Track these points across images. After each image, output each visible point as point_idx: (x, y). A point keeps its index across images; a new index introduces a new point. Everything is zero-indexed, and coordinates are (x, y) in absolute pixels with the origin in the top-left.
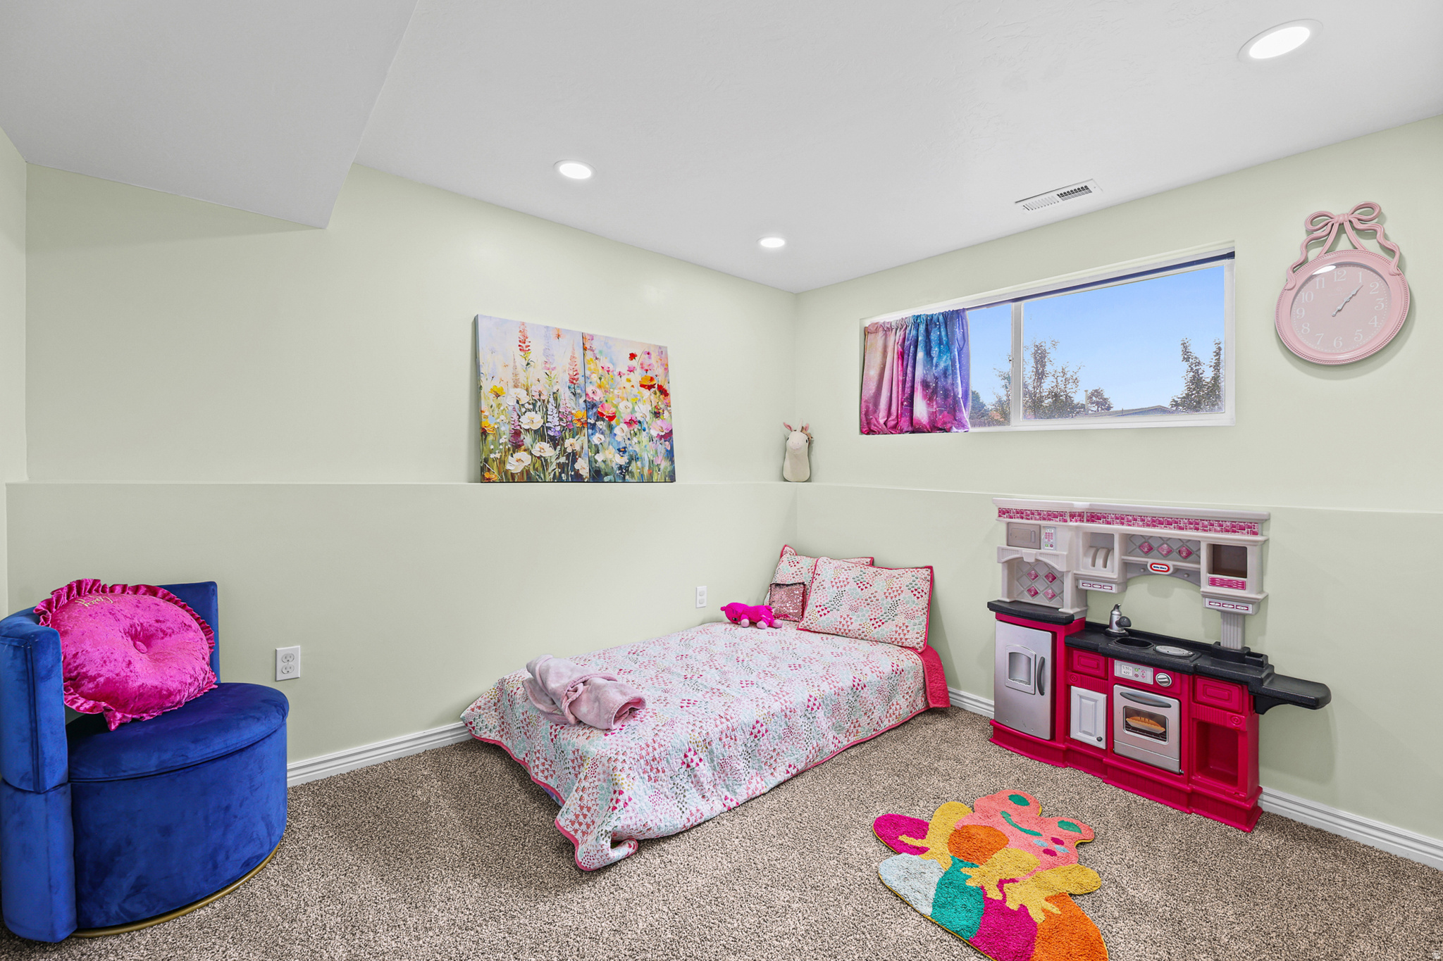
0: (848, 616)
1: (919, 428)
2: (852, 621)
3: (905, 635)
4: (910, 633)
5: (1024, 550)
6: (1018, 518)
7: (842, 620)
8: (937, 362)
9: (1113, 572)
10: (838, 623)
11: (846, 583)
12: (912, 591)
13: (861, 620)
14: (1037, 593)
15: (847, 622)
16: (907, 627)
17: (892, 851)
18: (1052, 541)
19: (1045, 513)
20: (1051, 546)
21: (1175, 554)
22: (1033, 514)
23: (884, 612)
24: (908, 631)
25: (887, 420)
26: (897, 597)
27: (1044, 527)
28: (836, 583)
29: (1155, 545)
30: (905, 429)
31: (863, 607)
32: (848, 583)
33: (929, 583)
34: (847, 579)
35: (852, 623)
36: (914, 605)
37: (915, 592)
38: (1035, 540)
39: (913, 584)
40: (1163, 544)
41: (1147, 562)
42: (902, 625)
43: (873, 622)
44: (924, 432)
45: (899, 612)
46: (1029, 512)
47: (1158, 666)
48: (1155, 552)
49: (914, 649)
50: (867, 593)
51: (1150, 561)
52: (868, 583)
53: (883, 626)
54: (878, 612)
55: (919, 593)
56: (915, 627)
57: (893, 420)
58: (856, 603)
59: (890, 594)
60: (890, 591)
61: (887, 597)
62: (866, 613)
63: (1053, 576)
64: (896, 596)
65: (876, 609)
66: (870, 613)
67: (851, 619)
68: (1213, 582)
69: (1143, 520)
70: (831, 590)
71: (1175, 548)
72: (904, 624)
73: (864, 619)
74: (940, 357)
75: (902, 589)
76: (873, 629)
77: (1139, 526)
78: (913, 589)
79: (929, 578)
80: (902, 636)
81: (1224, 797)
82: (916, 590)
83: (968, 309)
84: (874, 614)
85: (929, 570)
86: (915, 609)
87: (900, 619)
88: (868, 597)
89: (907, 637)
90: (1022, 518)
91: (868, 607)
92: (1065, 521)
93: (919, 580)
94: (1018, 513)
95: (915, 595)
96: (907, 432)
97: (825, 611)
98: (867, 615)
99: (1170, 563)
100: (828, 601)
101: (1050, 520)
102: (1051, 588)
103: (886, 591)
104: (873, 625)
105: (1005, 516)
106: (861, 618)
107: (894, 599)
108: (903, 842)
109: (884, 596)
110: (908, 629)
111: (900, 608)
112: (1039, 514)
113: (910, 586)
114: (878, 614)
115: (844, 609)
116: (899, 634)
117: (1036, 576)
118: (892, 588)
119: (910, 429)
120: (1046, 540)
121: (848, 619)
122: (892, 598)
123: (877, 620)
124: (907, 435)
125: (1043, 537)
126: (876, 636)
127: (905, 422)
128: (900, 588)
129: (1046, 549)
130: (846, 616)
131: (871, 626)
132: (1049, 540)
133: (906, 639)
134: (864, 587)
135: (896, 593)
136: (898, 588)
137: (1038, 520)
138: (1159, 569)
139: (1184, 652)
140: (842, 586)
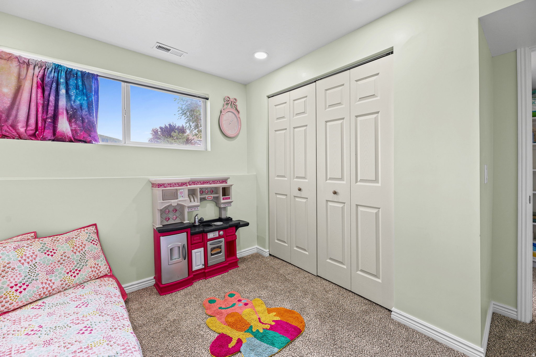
0: (47, 280)
1: (62, 138)
2: (53, 281)
3: (99, 270)
4: (101, 268)
5: (172, 201)
6: (169, 187)
7: (44, 285)
8: (75, 99)
9: (198, 203)
10: (42, 289)
11: (34, 256)
12: (92, 242)
13: (60, 277)
14: (170, 219)
15: (49, 284)
16: (98, 264)
17: (236, 354)
18: (182, 195)
19: (180, 183)
20: (182, 197)
21: (209, 193)
22: (176, 184)
23: (76, 263)
24: (100, 267)
25: (26, 129)
26: (84, 249)
27: (179, 189)
28: (25, 260)
29: (204, 191)
30: (49, 138)
31: (57, 268)
32: (36, 256)
33: (96, 234)
34: (33, 253)
35: (53, 283)
36: (96, 250)
37: (93, 242)
38: (175, 196)
39: (90, 238)
40: (206, 190)
41: (206, 197)
42: (94, 265)
43: (70, 274)
44: (65, 141)
45: (89, 258)
46: (174, 184)
47: (219, 230)
48: (204, 193)
49: (106, 276)
50: (57, 257)
51: (207, 196)
52: (53, 250)
53: (81, 272)
54: (71, 266)
55: (95, 241)
56: (102, 262)
57: (32, 130)
58: (50, 268)
59: (77, 250)
60: (75, 248)
61: (75, 253)
62: (61, 270)
63: (176, 210)
64: (82, 250)
65: (69, 264)
66: (65, 269)
67: (51, 281)
68: (223, 199)
69: (200, 183)
70: (23, 267)
71: (209, 191)
72: (95, 264)
73: (62, 275)
74: (76, 97)
75: (84, 243)
76: (73, 278)
77: (199, 185)
78: (91, 241)
79: (96, 231)
80: (97, 272)
81: (233, 261)
82: (93, 241)
83: (100, 76)
84: (69, 268)
85: (94, 226)
86: (98, 252)
87: (91, 262)
88: (59, 259)
89: (100, 270)
90: (171, 187)
91: (61, 266)
92: (187, 186)
93: (91, 234)
94: (169, 185)
95: (94, 244)
96: (49, 140)
97: (25, 287)
98: (63, 272)
99: (212, 196)
100: (23, 277)
101: (182, 186)
102: (175, 215)
103: (72, 249)
104: (71, 275)
105: (162, 187)
106: (59, 276)
107: (81, 252)
108: (233, 347)
109: (72, 253)
110: (99, 265)
111: (88, 256)
112: (178, 184)
113: (89, 240)
114: (72, 267)
115: (42, 276)
116: (95, 271)
117: (169, 212)
118: (76, 246)
119: (53, 138)
120: (180, 195)
121: (49, 282)
122: (79, 252)
123: (73, 271)
124: (50, 142)
125: (179, 194)
126: (78, 282)
127: (49, 133)
128: (82, 243)
129: (181, 199)
130: (46, 281)
131: (70, 277)
132: (181, 195)
133: (100, 272)
134: (52, 254)
135: (81, 248)
136: (81, 244)
137: (178, 187)
138: (209, 197)
139: (221, 223)
140: (32, 261)
